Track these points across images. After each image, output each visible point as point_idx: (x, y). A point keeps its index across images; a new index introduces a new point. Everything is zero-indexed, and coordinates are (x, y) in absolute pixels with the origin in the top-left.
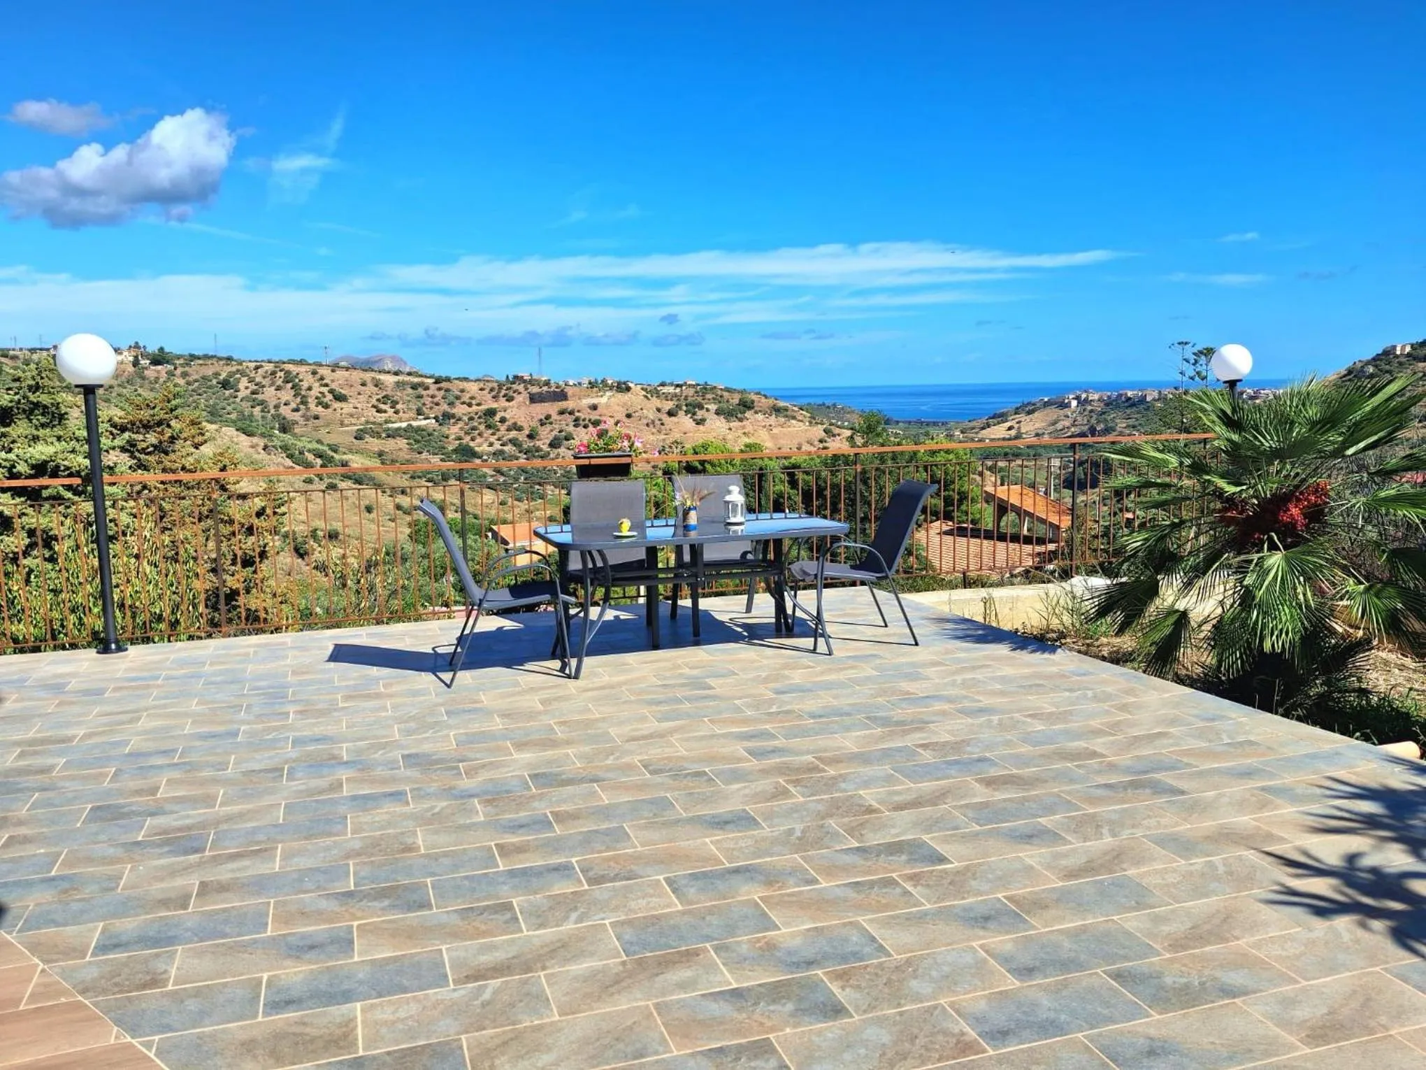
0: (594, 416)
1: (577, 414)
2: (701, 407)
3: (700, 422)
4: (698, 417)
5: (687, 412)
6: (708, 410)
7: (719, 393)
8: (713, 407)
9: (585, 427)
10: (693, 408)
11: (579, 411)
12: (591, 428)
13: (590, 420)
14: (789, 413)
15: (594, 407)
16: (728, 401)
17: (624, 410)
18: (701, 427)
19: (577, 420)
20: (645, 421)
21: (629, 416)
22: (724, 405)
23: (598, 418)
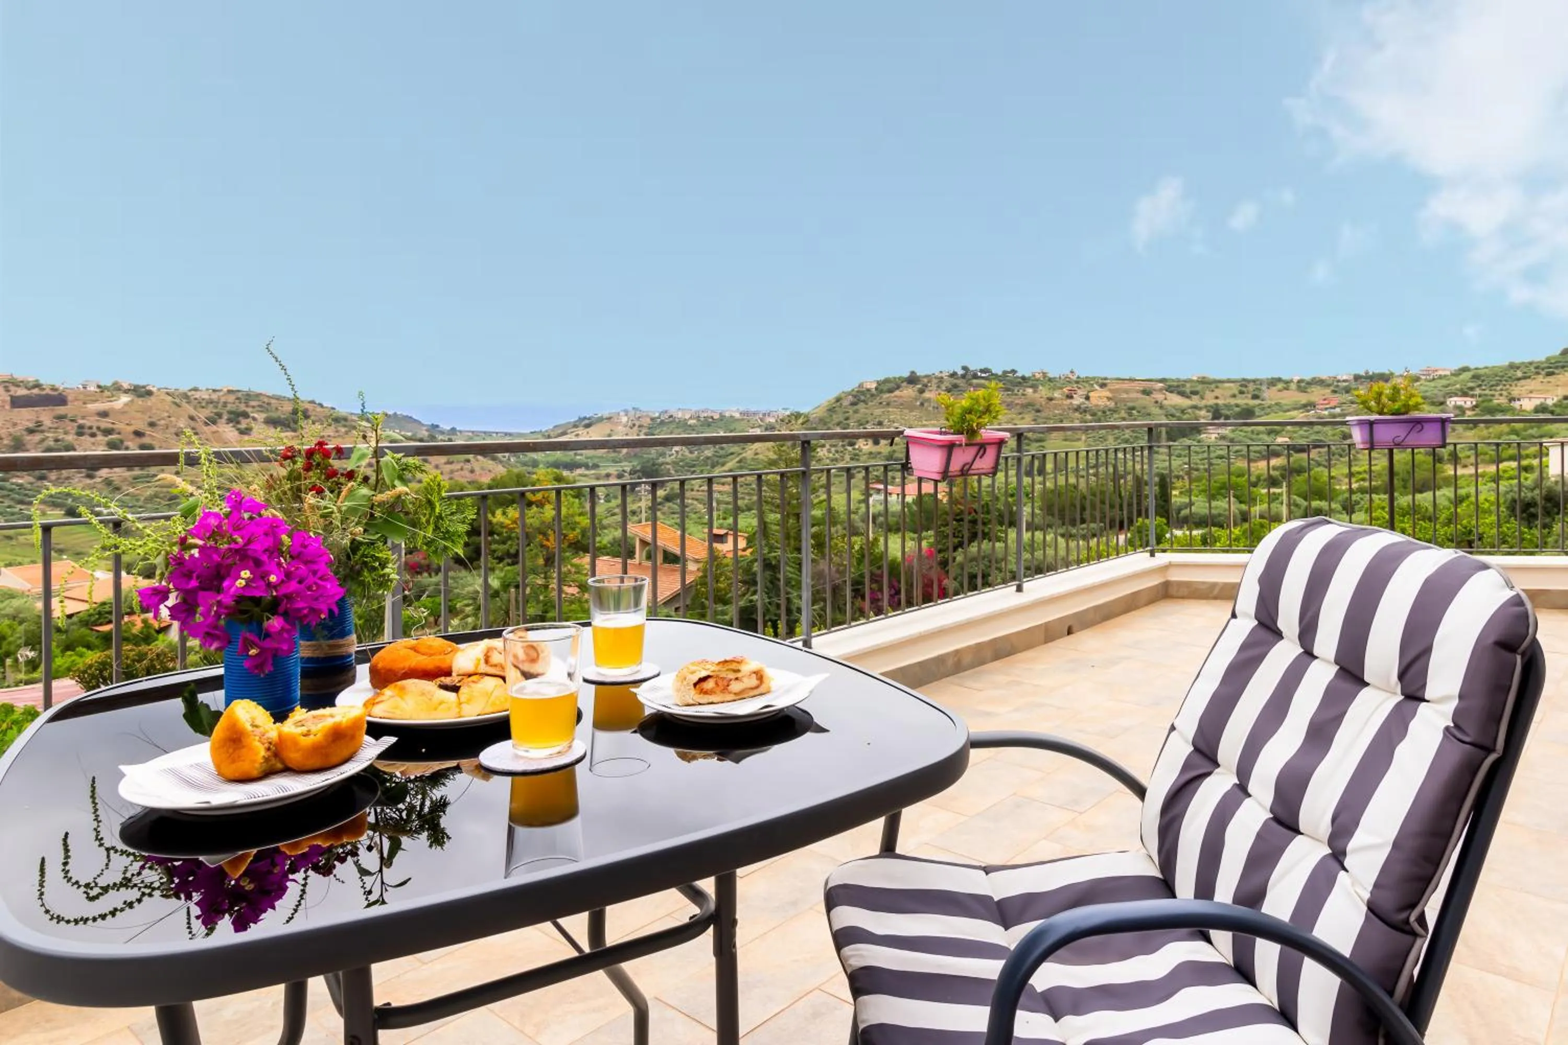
0: (105, 423)
1: (81, 422)
2: (246, 415)
3: (246, 432)
4: (243, 426)
5: (229, 421)
6: (254, 419)
7: (266, 400)
8: (261, 417)
9: (93, 435)
10: (236, 417)
11: (83, 418)
12: (100, 438)
13: (98, 428)
14: (347, 424)
15: (104, 414)
16: (277, 409)
17: (146, 417)
18: (246, 438)
19: (81, 427)
20: (173, 430)
21: (152, 425)
22: (274, 415)
23: (111, 426)
